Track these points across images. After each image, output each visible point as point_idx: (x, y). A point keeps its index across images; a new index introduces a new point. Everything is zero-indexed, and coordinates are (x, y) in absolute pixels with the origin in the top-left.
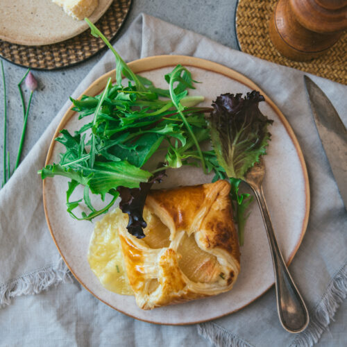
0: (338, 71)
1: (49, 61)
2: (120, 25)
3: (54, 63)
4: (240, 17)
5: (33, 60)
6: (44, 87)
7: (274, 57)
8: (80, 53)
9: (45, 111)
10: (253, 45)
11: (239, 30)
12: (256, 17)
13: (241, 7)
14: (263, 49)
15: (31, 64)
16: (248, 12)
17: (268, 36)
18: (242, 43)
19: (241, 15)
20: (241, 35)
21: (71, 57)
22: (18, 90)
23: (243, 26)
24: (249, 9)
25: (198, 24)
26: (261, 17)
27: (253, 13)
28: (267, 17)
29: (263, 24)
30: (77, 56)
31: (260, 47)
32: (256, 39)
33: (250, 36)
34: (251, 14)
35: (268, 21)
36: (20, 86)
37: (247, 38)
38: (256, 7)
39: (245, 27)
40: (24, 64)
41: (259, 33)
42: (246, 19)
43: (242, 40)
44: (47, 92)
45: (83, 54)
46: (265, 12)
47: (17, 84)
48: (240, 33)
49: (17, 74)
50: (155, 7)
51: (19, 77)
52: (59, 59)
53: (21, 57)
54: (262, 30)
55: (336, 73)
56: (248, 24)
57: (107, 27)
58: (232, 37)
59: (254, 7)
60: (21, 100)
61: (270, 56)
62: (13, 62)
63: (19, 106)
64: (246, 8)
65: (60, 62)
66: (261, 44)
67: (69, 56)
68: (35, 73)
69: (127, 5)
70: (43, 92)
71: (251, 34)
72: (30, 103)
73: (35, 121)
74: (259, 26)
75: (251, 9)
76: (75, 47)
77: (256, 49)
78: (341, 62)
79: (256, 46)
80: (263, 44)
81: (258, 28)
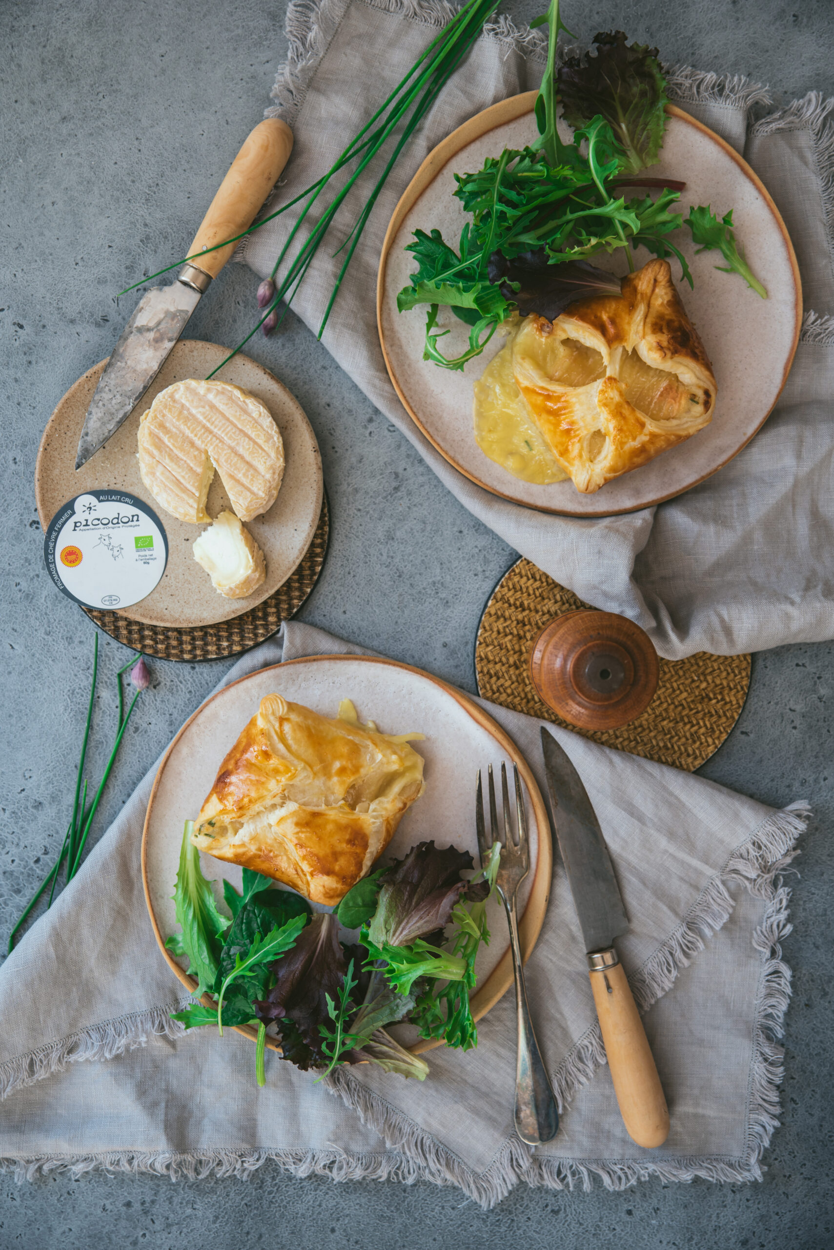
0: (624, 740)
1: (174, 648)
2: (295, 610)
3: (182, 652)
4: (486, 630)
5: (148, 642)
6: (159, 684)
7: (528, 702)
8: (225, 644)
9: (154, 721)
10: (498, 678)
11: (481, 651)
12: (511, 633)
13: (491, 615)
14: (513, 686)
15: (144, 646)
16: (500, 625)
17: (525, 666)
18: (482, 672)
19: (488, 628)
20: (482, 659)
21: (209, 648)
22: (116, 681)
23: (487, 646)
24: (502, 619)
25: (418, 627)
26: (518, 635)
27: (507, 626)
28: (528, 635)
29: (520, 646)
30: (219, 648)
31: (509, 683)
32: (504, 669)
33: (496, 663)
34: (504, 628)
35: (529, 643)
36: (120, 676)
37: (491, 666)
38: (514, 618)
39: (491, 648)
40: (134, 646)
41: (511, 661)
42: (495, 635)
43: (482, 667)
44: (162, 691)
45: (230, 647)
46: (527, 627)
47: (118, 672)
48: (480, 656)
49: (118, 655)
50: (355, 586)
51: (120, 659)
52: (189, 647)
53: (130, 632)
54: (516, 656)
55: (621, 743)
56: (496, 643)
57: (273, 610)
58: (468, 656)
59: (510, 618)
60: (118, 697)
61: (522, 699)
62: (117, 638)
63: (114, 707)
64: (498, 618)
65: (190, 652)
66: (510, 678)
67: (206, 644)
68: (148, 660)
69: (311, 579)
70: (155, 691)
71: (497, 660)
72: (133, 705)
73: (135, 735)
74: (513, 649)
75: (505, 620)
76: (219, 631)
77: (502, 685)
78: (632, 727)
79: (502, 681)
80: (514, 678)
81: (512, 652)
